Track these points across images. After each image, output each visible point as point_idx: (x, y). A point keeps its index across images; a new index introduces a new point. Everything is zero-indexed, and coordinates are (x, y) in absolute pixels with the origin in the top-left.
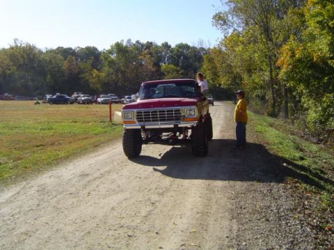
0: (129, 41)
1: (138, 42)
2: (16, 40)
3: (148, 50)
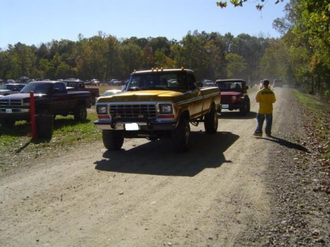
0: (196, 31)
1: (203, 33)
2: (100, 32)
3: (212, 40)
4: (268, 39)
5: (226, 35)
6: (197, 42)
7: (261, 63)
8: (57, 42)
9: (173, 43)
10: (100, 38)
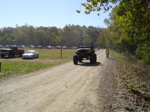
0: (69, 25)
1: (73, 25)
2: (26, 24)
3: (77, 29)
4: (102, 28)
5: (83, 26)
6: (70, 29)
7: (98, 39)
8: (6, 28)
9: (59, 29)
10: (26, 26)
